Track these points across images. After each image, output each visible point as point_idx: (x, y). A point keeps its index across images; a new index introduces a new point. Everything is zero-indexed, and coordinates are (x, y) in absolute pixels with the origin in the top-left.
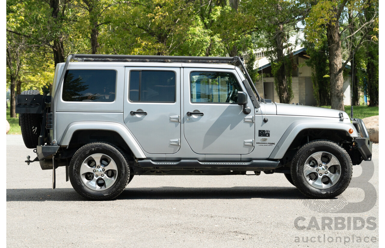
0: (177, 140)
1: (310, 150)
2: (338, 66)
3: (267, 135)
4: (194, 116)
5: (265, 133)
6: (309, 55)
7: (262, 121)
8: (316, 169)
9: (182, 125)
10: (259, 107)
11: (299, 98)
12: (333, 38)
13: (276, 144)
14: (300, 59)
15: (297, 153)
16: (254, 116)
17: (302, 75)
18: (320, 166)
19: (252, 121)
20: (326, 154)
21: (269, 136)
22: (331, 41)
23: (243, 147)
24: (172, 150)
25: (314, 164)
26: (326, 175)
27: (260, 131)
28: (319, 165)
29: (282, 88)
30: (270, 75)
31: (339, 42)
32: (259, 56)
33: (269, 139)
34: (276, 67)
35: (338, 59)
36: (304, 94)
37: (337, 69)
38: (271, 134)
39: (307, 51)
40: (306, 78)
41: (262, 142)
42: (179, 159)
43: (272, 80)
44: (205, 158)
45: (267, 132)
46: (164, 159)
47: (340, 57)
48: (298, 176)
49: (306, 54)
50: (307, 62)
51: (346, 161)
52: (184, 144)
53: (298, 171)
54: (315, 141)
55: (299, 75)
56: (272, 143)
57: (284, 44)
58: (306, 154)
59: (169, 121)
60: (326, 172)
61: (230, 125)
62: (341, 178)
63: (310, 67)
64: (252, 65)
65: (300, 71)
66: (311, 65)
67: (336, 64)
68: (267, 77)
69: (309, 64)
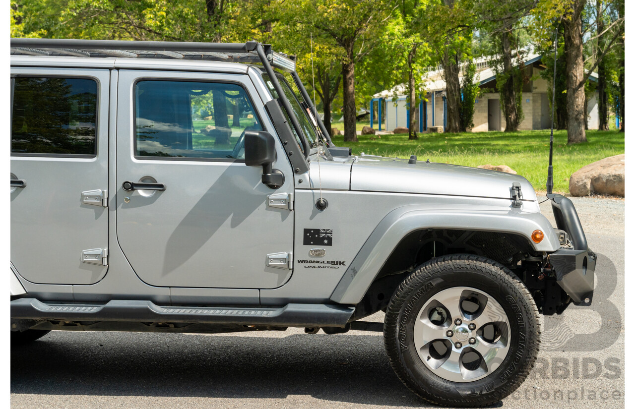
0: (98, 251)
1: (431, 283)
2: (578, 78)
3: (326, 242)
4: (141, 192)
5: (319, 235)
6: (545, 65)
7: (311, 206)
8: (447, 332)
9: (113, 213)
10: (305, 169)
11: (533, 119)
12: (572, 41)
13: (347, 264)
14: (535, 70)
15: (399, 290)
16: (292, 194)
17: (537, 90)
18: (457, 325)
19: (289, 206)
20: (473, 293)
21: (330, 244)
22: (569, 44)
23: (265, 271)
24: (87, 276)
25: (442, 318)
26: (471, 346)
27: (306, 231)
28: (453, 321)
29: (509, 107)
30: (494, 90)
31: (580, 45)
32: (484, 66)
33: (329, 253)
34: (502, 79)
35: (579, 69)
36: (540, 114)
37: (576, 82)
38: (334, 237)
39: (542, 60)
40: (542, 95)
41: (313, 259)
42: (104, 299)
43: (497, 96)
44: (170, 296)
45: (326, 233)
46: (71, 298)
47: (581, 65)
48: (399, 351)
49: (541, 64)
50: (542, 74)
51: (524, 312)
52: (118, 260)
53: (400, 336)
54: (444, 261)
55: (534, 91)
56: (337, 262)
57: (513, 52)
58: (422, 293)
59: (80, 203)
60: (472, 340)
61: (232, 215)
62: (511, 355)
63: (546, 81)
64: (471, 77)
65: (534, 85)
66: (547, 77)
67: (575, 76)
68: (491, 92)
69: (545, 76)
